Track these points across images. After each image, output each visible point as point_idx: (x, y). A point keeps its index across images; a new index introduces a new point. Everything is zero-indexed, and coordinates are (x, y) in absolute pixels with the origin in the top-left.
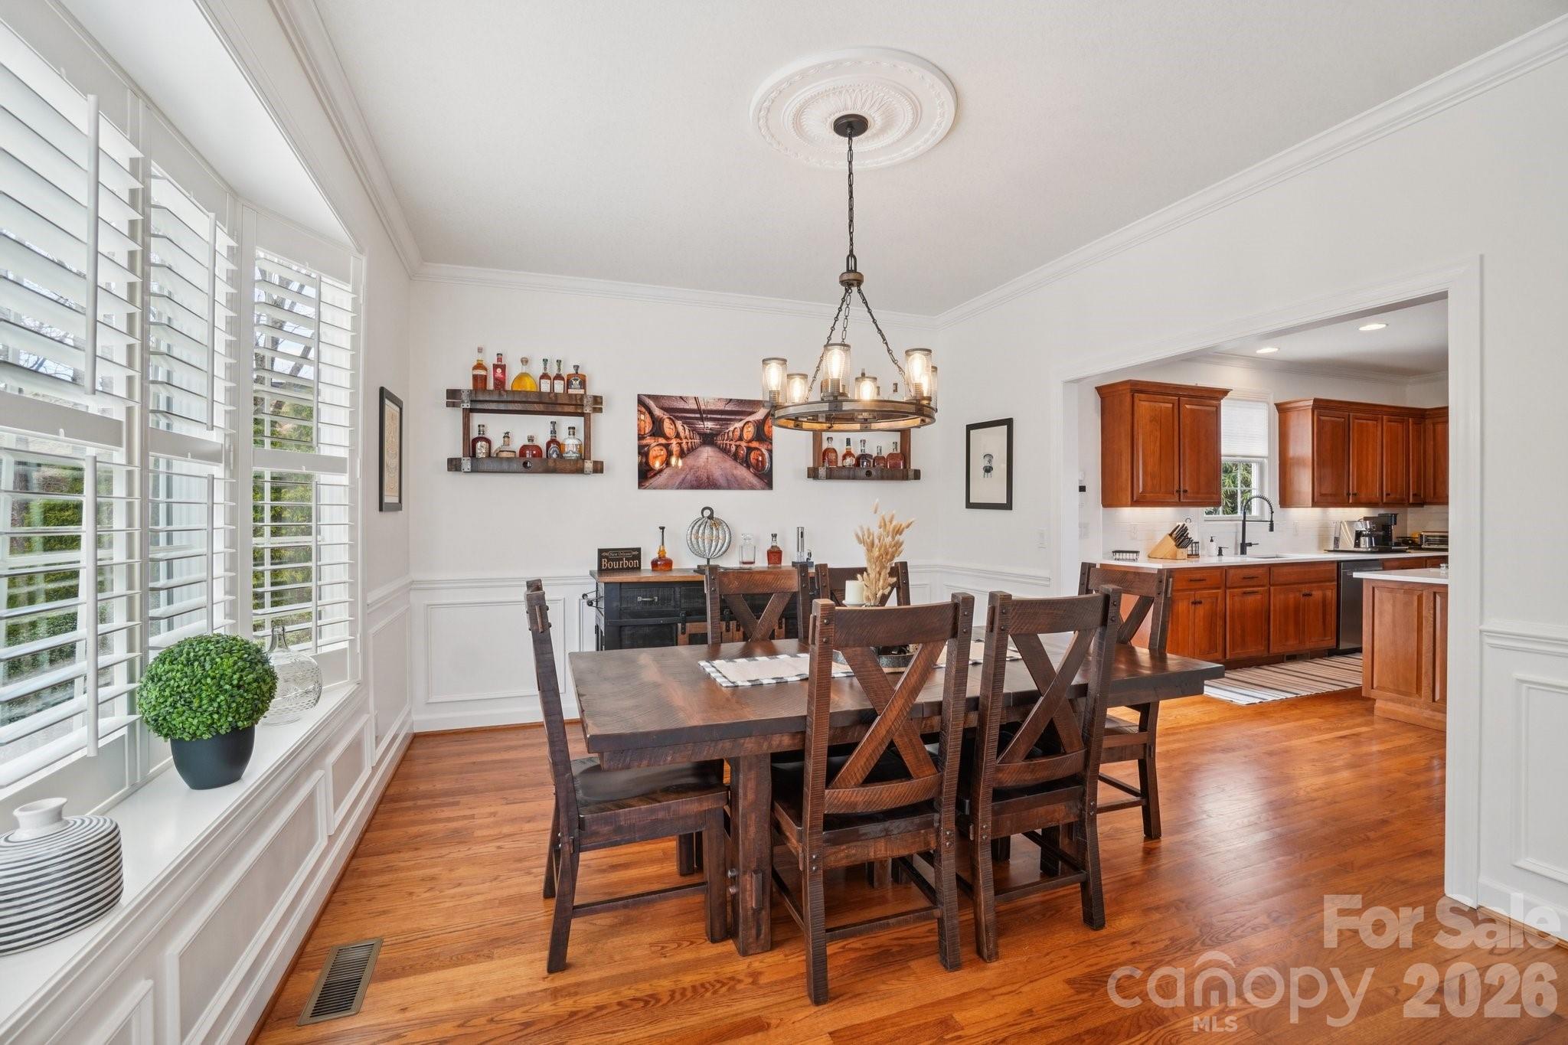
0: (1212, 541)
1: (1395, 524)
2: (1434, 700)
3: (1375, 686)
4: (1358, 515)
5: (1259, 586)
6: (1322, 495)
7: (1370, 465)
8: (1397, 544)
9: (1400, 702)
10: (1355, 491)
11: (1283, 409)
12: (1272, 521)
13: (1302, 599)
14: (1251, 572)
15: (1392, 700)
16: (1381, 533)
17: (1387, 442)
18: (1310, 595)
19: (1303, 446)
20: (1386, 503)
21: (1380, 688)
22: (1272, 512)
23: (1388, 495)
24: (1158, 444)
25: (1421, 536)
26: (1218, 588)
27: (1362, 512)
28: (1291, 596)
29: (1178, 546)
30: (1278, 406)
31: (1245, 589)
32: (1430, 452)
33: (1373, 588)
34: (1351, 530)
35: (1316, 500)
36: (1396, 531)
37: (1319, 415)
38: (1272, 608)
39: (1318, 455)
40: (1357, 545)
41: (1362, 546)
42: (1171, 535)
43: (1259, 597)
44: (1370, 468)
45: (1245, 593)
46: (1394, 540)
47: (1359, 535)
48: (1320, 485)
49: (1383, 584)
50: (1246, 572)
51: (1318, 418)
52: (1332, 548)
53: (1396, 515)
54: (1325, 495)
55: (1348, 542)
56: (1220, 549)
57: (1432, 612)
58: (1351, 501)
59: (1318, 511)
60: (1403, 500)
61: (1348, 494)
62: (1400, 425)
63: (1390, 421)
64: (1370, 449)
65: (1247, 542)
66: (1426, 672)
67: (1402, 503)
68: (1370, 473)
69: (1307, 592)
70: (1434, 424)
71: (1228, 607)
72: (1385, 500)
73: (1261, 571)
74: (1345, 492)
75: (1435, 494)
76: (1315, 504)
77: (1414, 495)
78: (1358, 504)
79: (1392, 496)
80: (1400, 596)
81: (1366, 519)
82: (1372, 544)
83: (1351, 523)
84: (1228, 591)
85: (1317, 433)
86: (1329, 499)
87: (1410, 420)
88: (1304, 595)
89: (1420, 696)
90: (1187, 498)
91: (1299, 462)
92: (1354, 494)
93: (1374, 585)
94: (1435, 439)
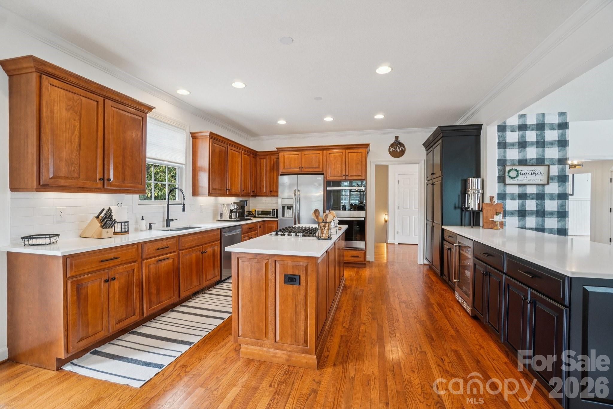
0: (143, 219)
1: (246, 206)
2: (276, 342)
3: (240, 334)
4: (231, 201)
5: (171, 253)
6: (213, 189)
7: (236, 175)
8: (247, 216)
9: (256, 344)
10: (230, 188)
11: (194, 136)
12: (184, 205)
13: (201, 255)
14: (165, 244)
15: (251, 344)
16: (241, 211)
17: (243, 164)
18: (205, 252)
19: (204, 161)
20: (242, 195)
21: (243, 336)
22: (184, 199)
23: (243, 191)
24: (77, 133)
25: (256, 211)
26: (135, 262)
27: (233, 199)
28: (194, 255)
29: (103, 227)
30: (192, 134)
31: (158, 258)
32: (259, 172)
33: (238, 259)
34: (228, 209)
35: (210, 192)
36: (246, 209)
37: (213, 143)
38: (181, 266)
39: (211, 165)
40: (231, 217)
41: (233, 217)
42: (97, 217)
43: (171, 261)
44: (236, 177)
45: (159, 261)
46: (246, 214)
47: (231, 211)
48: (213, 183)
49: (244, 255)
50: (159, 245)
51: (212, 144)
52: (219, 219)
53: (247, 201)
54: (215, 189)
55: (226, 216)
56: (150, 225)
57: (274, 275)
58: (228, 193)
59: (212, 198)
60: (249, 193)
61: (227, 189)
62: (248, 157)
63: (244, 154)
64: (236, 167)
65: (170, 218)
66: (271, 321)
67: (248, 195)
68: (236, 179)
69: (204, 250)
70: (260, 159)
71: (144, 275)
72: (242, 194)
73: (172, 241)
74: (225, 188)
75: (260, 191)
76: (210, 194)
77: (253, 191)
78: (231, 195)
79: (245, 192)
80: (254, 263)
81: (234, 203)
82: (237, 216)
83: (228, 205)
84: (144, 262)
85: (212, 153)
86: (218, 192)
87: (252, 155)
88: (202, 253)
89: (268, 339)
90: (111, 185)
91: (202, 169)
92: (229, 190)
93: (238, 256)
94: (260, 166)
